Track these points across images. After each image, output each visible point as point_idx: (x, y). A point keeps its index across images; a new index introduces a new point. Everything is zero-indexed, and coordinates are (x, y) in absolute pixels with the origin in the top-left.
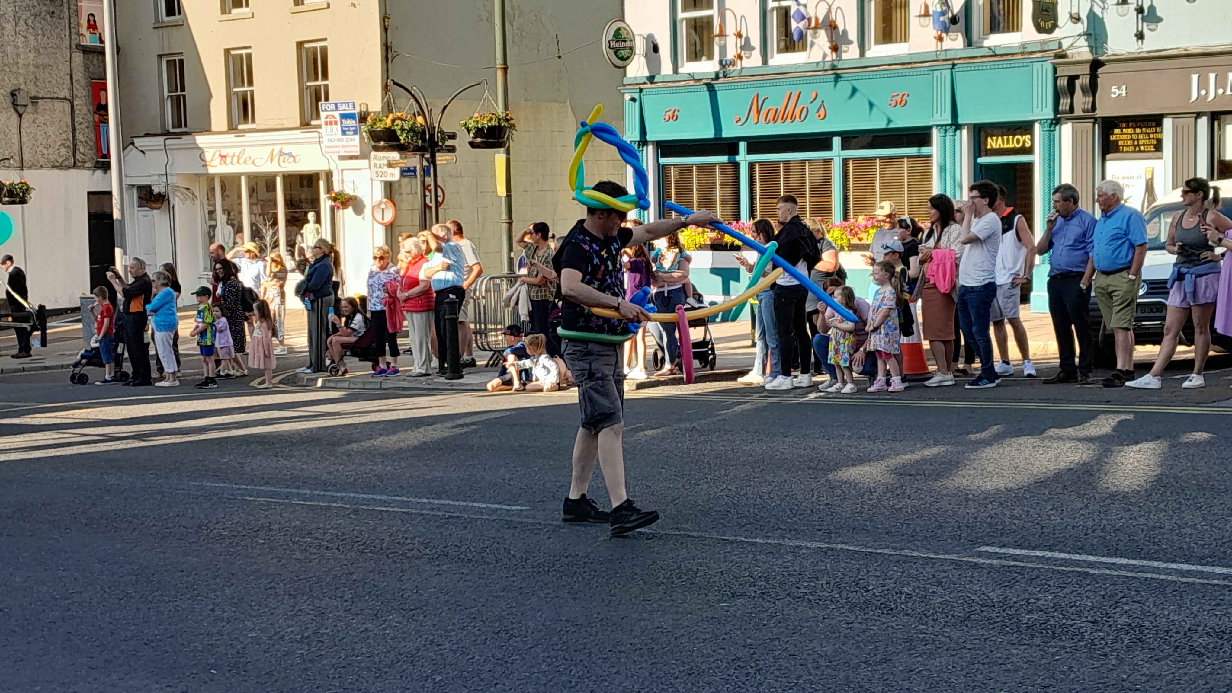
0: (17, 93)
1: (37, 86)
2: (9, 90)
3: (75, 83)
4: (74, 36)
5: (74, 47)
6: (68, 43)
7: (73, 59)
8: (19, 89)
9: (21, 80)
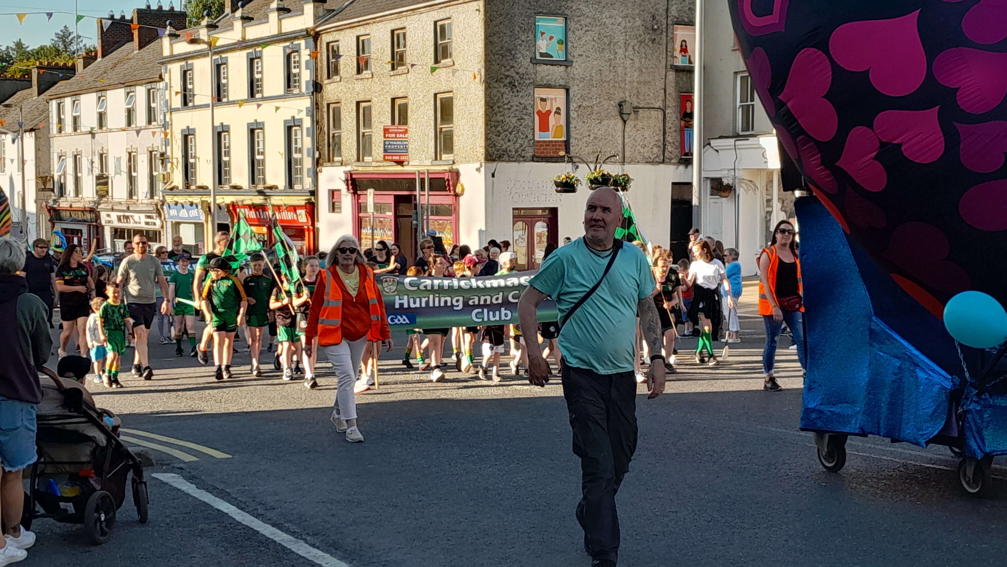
0: (623, 104)
1: (638, 98)
2: (617, 102)
3: (667, 96)
4: (669, 59)
5: (669, 67)
6: (664, 64)
7: (668, 77)
8: (625, 101)
9: (627, 94)
